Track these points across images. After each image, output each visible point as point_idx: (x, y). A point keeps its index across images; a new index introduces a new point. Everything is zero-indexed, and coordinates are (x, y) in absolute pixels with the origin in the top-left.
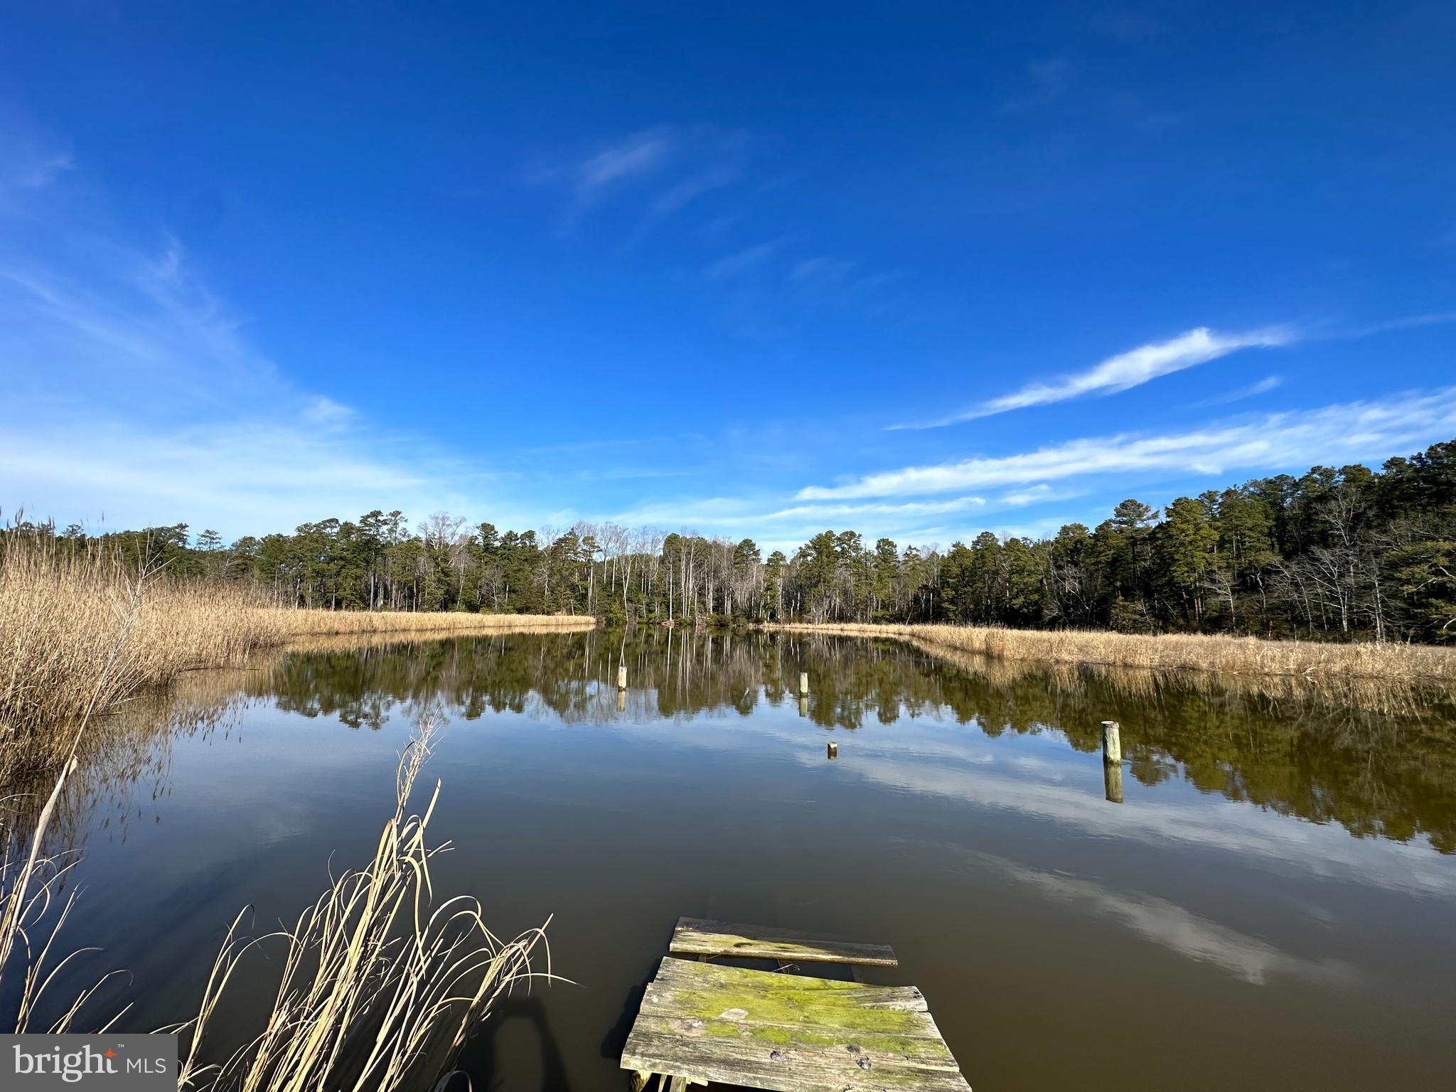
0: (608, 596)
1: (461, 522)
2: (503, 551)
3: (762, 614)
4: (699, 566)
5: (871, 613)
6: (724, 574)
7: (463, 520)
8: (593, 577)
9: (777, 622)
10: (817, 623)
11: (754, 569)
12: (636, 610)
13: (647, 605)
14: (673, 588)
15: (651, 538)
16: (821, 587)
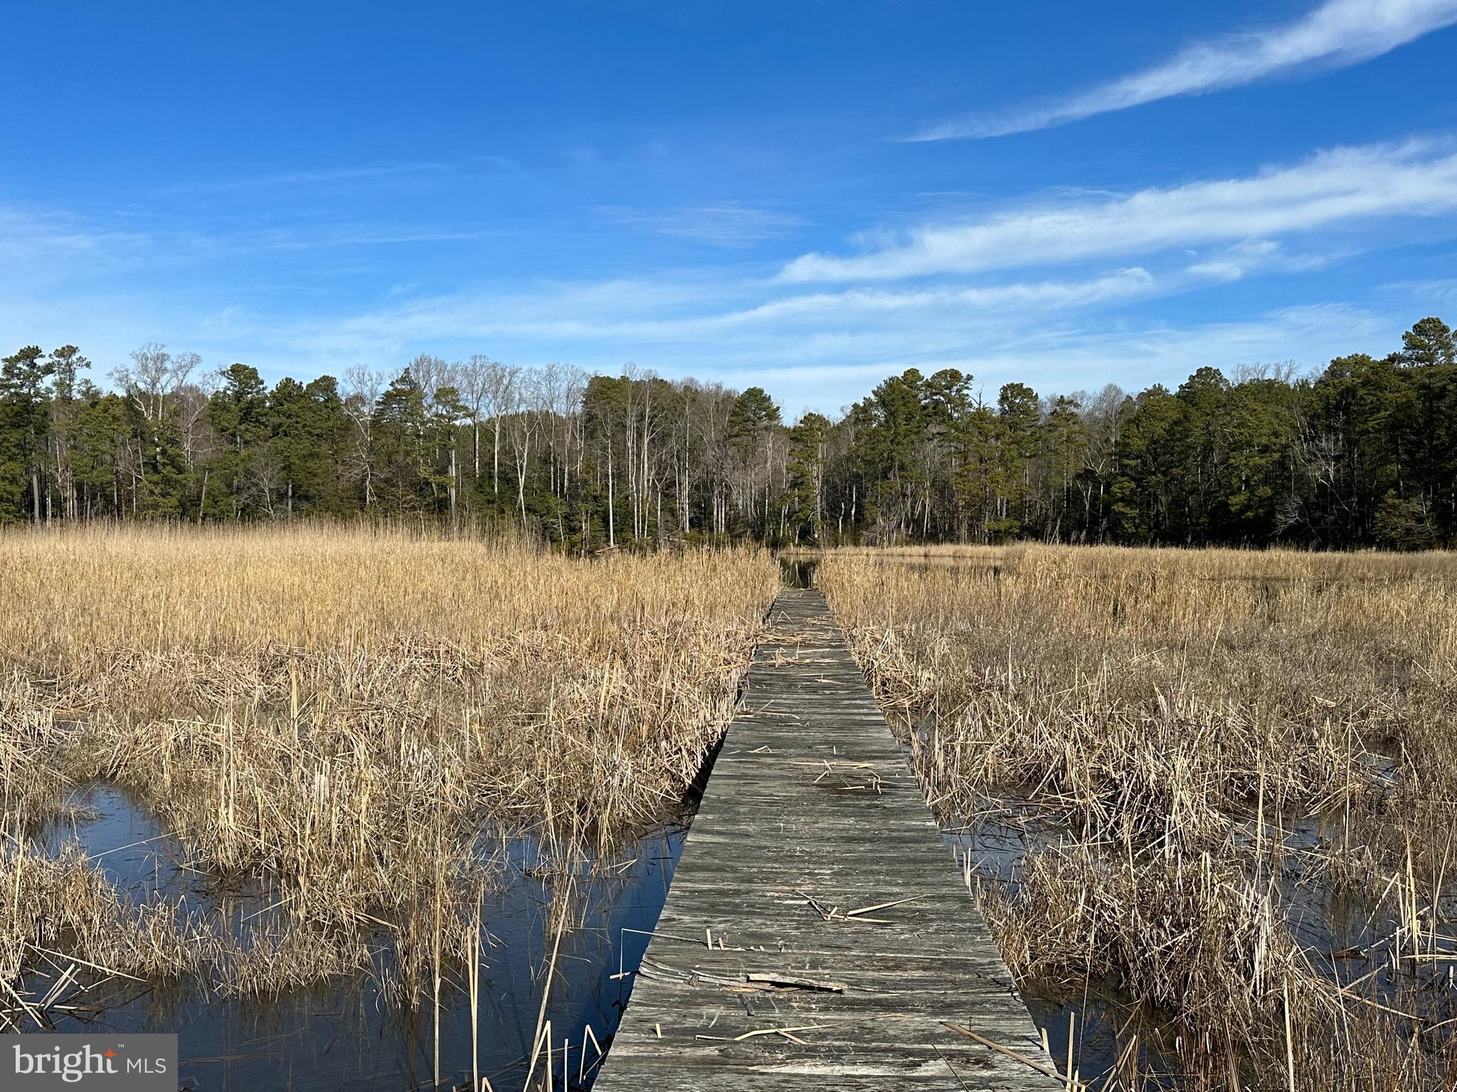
0: (489, 502)
1: (192, 364)
2: (277, 420)
3: (784, 530)
4: (660, 440)
5: (987, 524)
6: (710, 456)
7: (196, 360)
8: (457, 465)
9: (813, 544)
10: (886, 543)
11: (769, 444)
12: (545, 527)
13: (566, 517)
14: (613, 484)
15: (565, 385)
16: (895, 481)
